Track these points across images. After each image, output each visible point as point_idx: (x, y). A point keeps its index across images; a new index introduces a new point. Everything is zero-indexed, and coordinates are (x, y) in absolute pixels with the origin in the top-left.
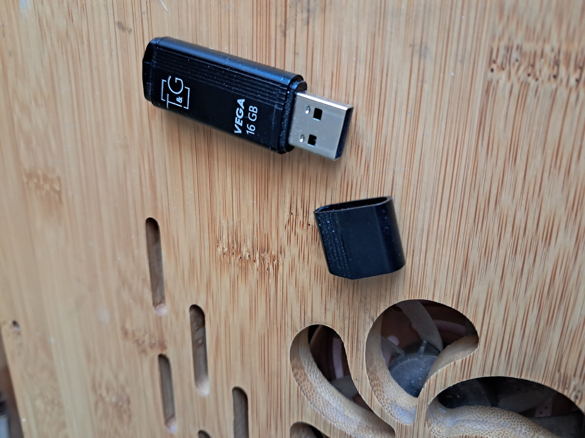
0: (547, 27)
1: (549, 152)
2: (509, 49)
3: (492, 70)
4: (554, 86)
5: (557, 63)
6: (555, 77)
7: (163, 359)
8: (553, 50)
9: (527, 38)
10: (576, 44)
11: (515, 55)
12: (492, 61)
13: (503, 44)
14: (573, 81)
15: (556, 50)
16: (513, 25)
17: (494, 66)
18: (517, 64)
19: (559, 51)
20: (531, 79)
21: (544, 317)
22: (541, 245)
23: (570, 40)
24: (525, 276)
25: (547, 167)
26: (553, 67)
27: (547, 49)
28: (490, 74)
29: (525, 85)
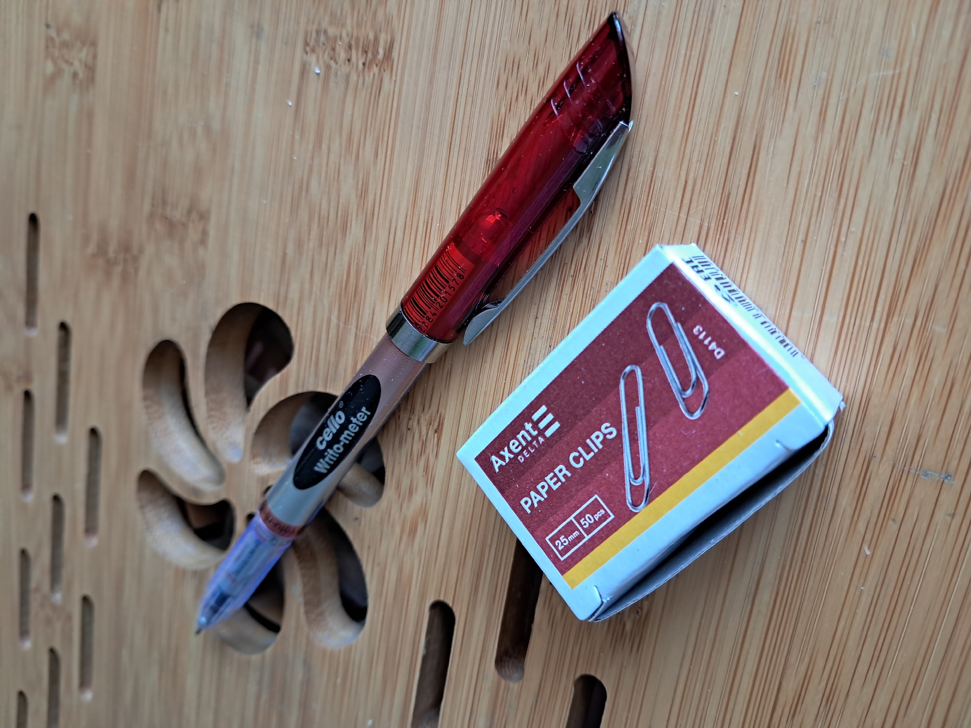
0: (344, 12)
1: (344, 136)
2: (318, 33)
3: (307, 53)
4: (348, 70)
5: (350, 47)
6: (349, 60)
7: (28, 395)
8: (348, 35)
9: (331, 23)
10: (363, 29)
11: (322, 38)
12: (306, 44)
13: (315, 27)
14: (360, 65)
15: (350, 36)
16: (322, 10)
17: (308, 49)
18: (324, 48)
19: (352, 37)
20: (332, 63)
21: (343, 317)
22: (339, 237)
23: (359, 26)
24: (328, 271)
25: (343, 152)
26: (348, 52)
27: (344, 35)
28: (305, 55)
29: (328, 67)
